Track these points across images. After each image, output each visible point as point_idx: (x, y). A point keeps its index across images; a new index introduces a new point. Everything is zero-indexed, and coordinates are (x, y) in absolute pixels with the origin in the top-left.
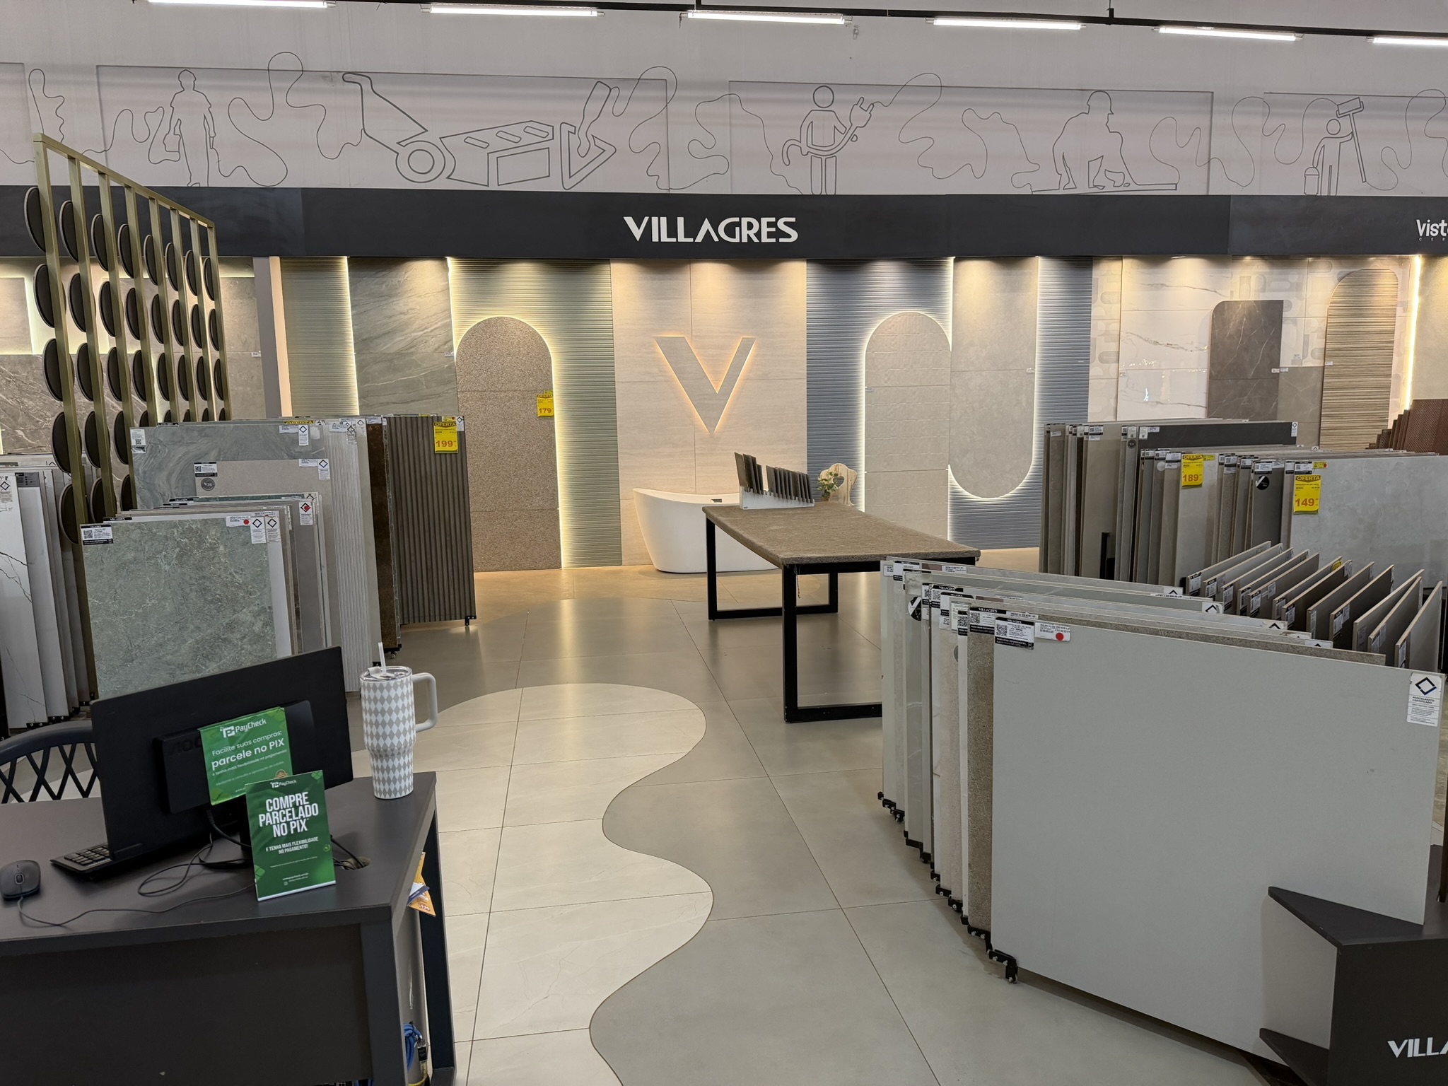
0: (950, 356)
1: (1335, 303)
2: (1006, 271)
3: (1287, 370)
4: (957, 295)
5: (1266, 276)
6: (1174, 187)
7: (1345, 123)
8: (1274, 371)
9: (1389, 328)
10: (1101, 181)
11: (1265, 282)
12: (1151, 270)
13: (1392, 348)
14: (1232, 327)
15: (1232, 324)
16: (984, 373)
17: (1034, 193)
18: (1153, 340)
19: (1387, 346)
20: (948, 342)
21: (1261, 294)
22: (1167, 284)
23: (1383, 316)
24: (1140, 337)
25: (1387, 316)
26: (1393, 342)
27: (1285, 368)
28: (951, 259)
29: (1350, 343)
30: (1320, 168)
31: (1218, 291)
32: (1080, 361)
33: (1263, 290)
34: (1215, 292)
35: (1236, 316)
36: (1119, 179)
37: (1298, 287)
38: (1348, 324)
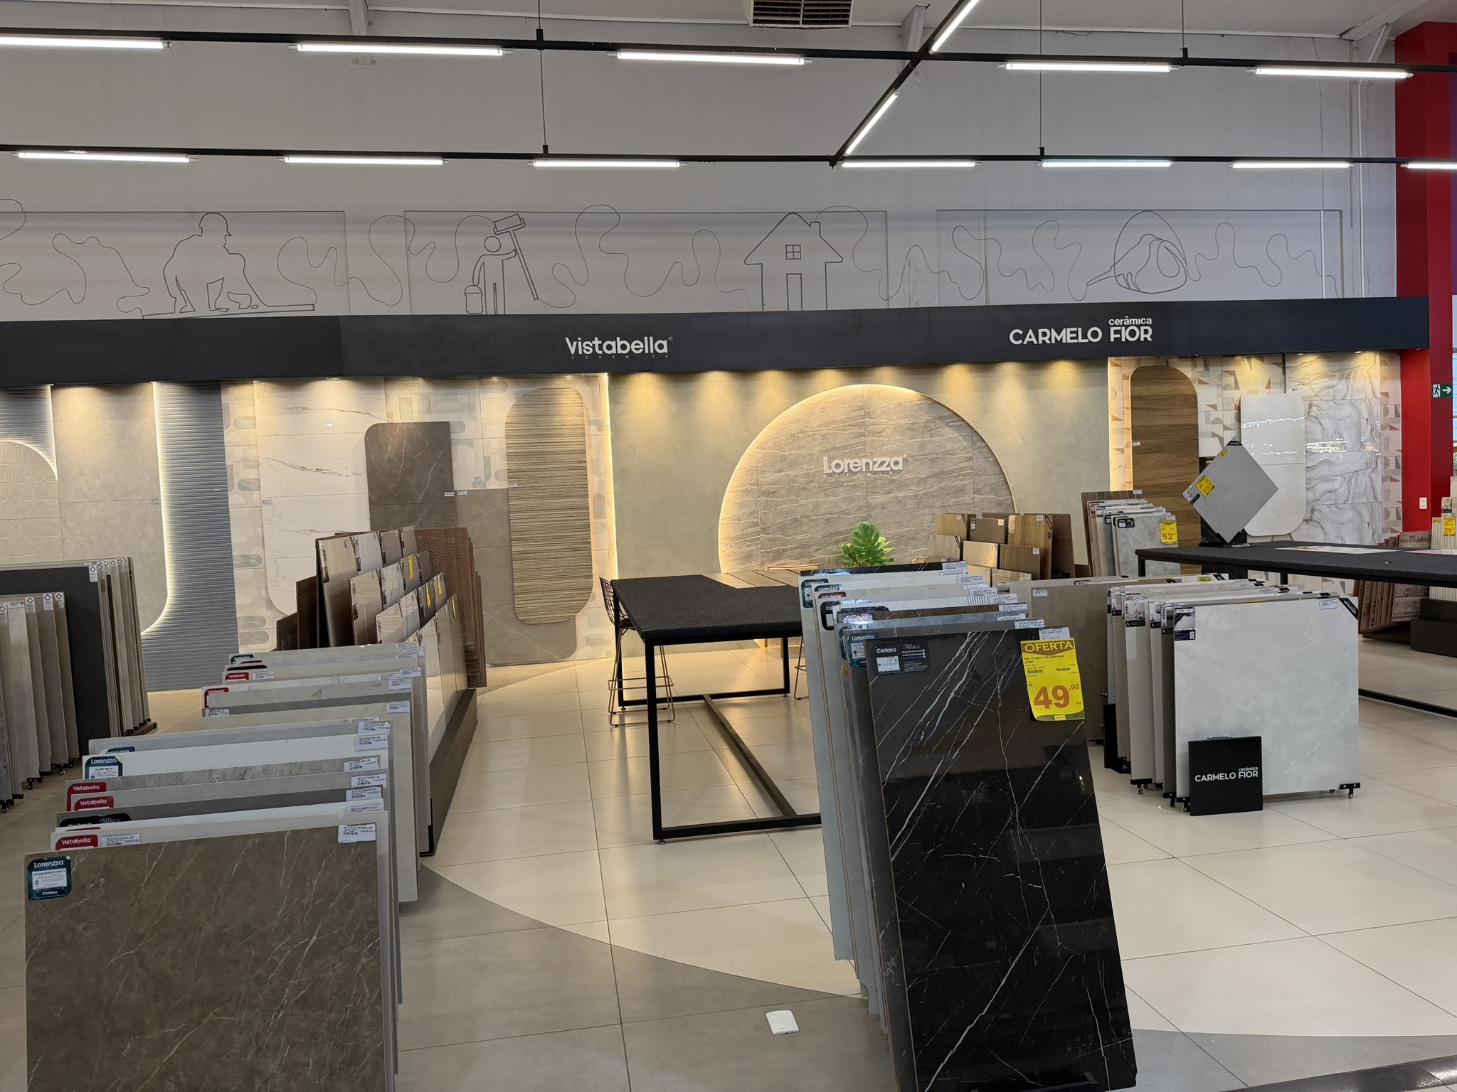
0: (57, 487)
1: (510, 423)
2: (115, 398)
3: (466, 493)
4: (58, 423)
5: (430, 397)
6: (311, 308)
7: (506, 241)
8: (447, 495)
9: (579, 447)
10: (224, 302)
11: (429, 403)
12: (288, 393)
13: (585, 468)
14: (390, 451)
15: (390, 447)
16: (99, 504)
17: (145, 318)
18: (299, 466)
19: (579, 466)
20: (52, 472)
21: (426, 416)
22: (310, 408)
23: (570, 435)
24: (283, 463)
25: (575, 435)
26: (585, 462)
27: (463, 491)
28: (48, 387)
29: (535, 464)
30: (481, 286)
31: (370, 413)
32: (215, 490)
33: (429, 411)
34: (369, 414)
35: (394, 438)
36: (245, 301)
37: (470, 408)
38: (529, 445)
